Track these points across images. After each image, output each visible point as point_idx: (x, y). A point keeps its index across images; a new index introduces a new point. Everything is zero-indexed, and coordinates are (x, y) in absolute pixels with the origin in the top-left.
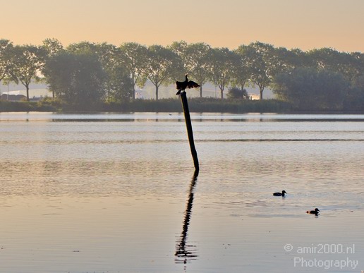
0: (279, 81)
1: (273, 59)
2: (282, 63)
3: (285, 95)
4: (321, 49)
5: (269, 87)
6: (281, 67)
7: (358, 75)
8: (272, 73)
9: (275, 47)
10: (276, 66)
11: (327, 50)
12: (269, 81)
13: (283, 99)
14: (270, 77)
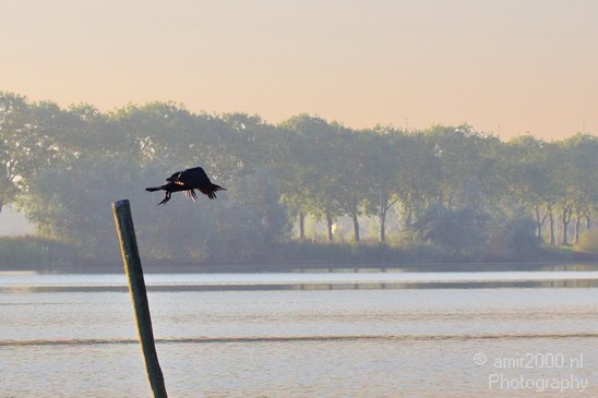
0: (43, 189)
1: (24, 133)
2: (47, 144)
3: (59, 224)
4: (148, 107)
5: (14, 205)
6: (45, 152)
7: (243, 172)
8: (24, 169)
9: (29, 101)
10: (33, 150)
11: (164, 108)
12: (16, 191)
13: (53, 236)
14: (17, 179)
